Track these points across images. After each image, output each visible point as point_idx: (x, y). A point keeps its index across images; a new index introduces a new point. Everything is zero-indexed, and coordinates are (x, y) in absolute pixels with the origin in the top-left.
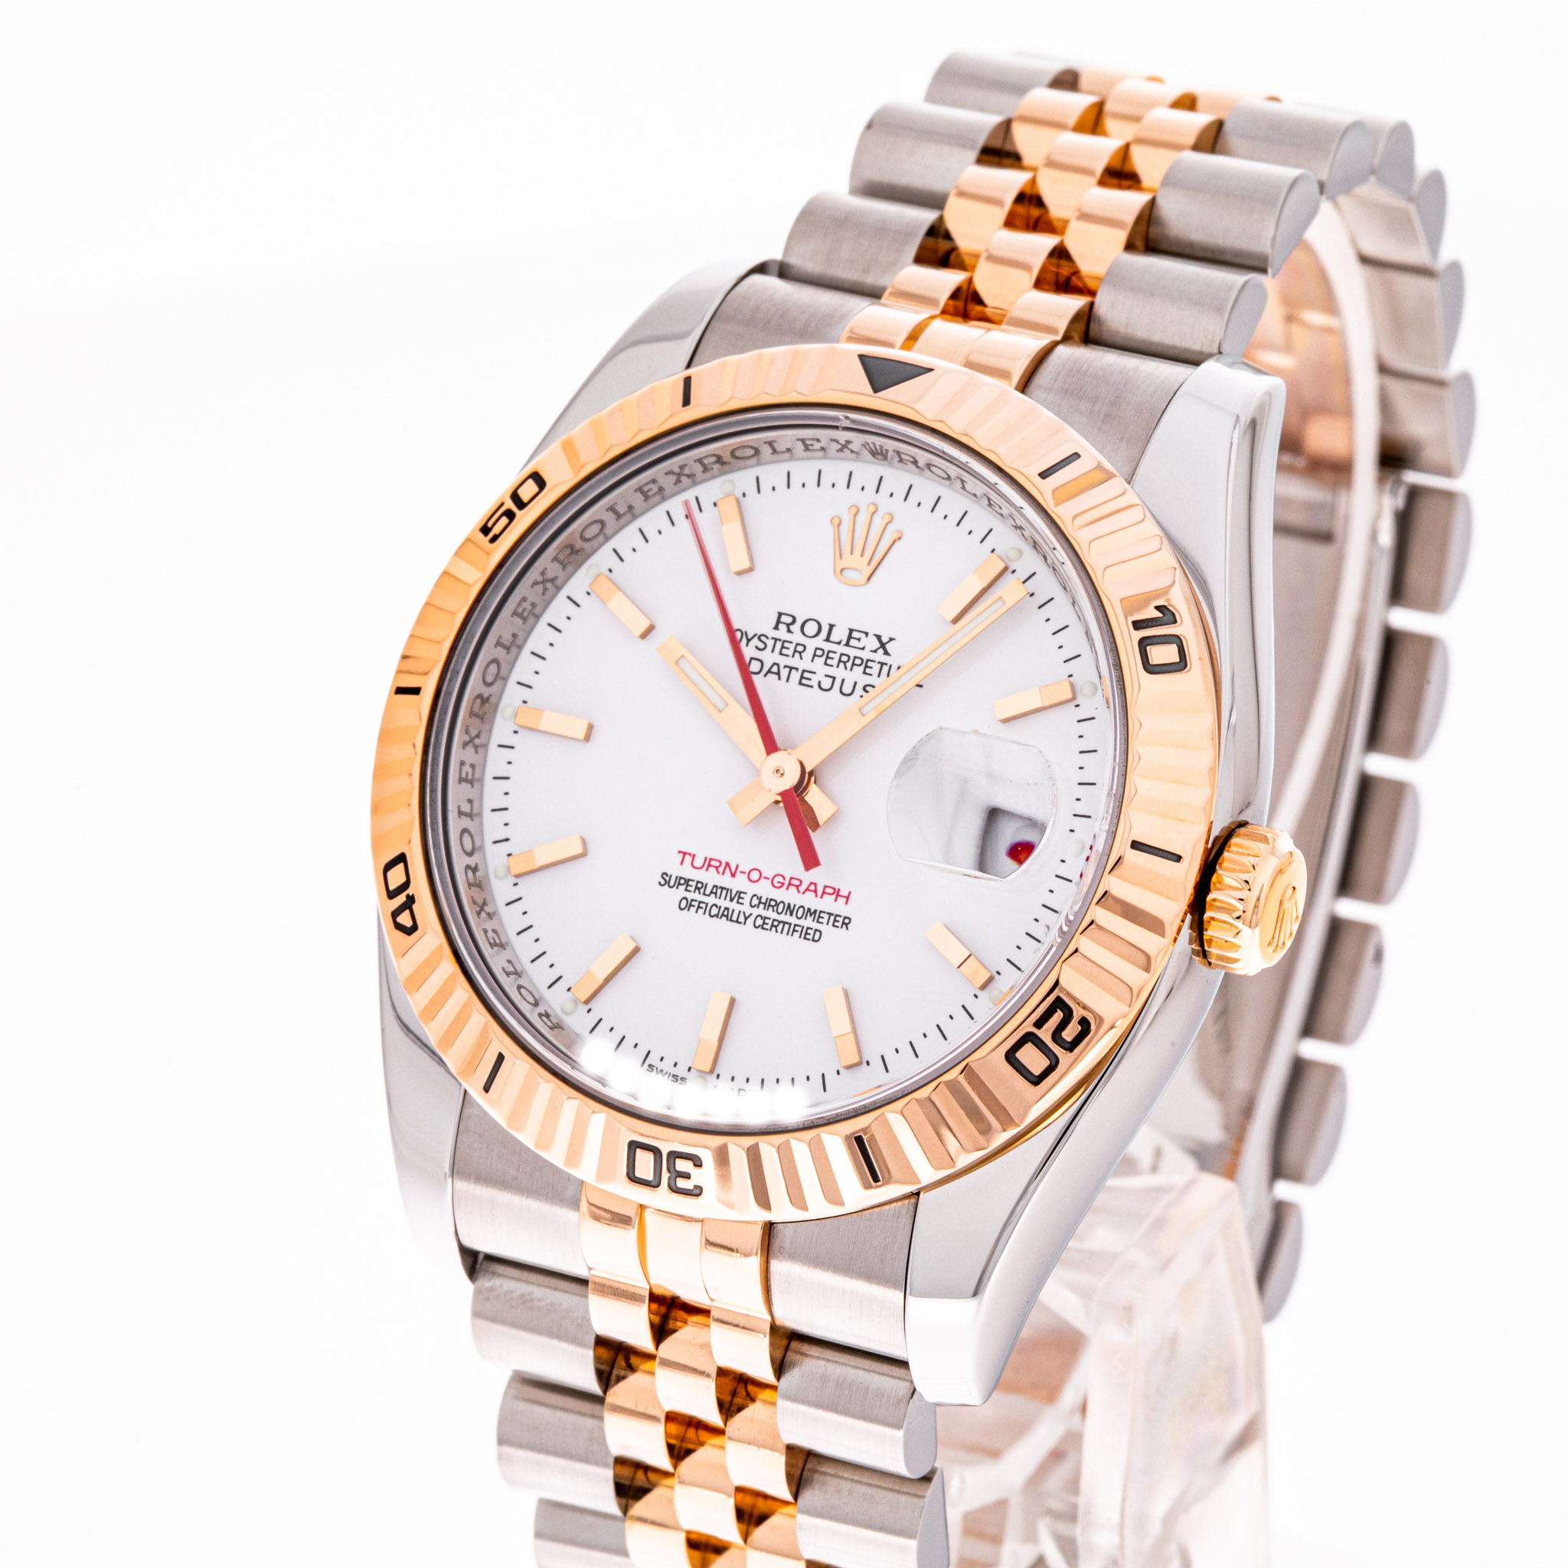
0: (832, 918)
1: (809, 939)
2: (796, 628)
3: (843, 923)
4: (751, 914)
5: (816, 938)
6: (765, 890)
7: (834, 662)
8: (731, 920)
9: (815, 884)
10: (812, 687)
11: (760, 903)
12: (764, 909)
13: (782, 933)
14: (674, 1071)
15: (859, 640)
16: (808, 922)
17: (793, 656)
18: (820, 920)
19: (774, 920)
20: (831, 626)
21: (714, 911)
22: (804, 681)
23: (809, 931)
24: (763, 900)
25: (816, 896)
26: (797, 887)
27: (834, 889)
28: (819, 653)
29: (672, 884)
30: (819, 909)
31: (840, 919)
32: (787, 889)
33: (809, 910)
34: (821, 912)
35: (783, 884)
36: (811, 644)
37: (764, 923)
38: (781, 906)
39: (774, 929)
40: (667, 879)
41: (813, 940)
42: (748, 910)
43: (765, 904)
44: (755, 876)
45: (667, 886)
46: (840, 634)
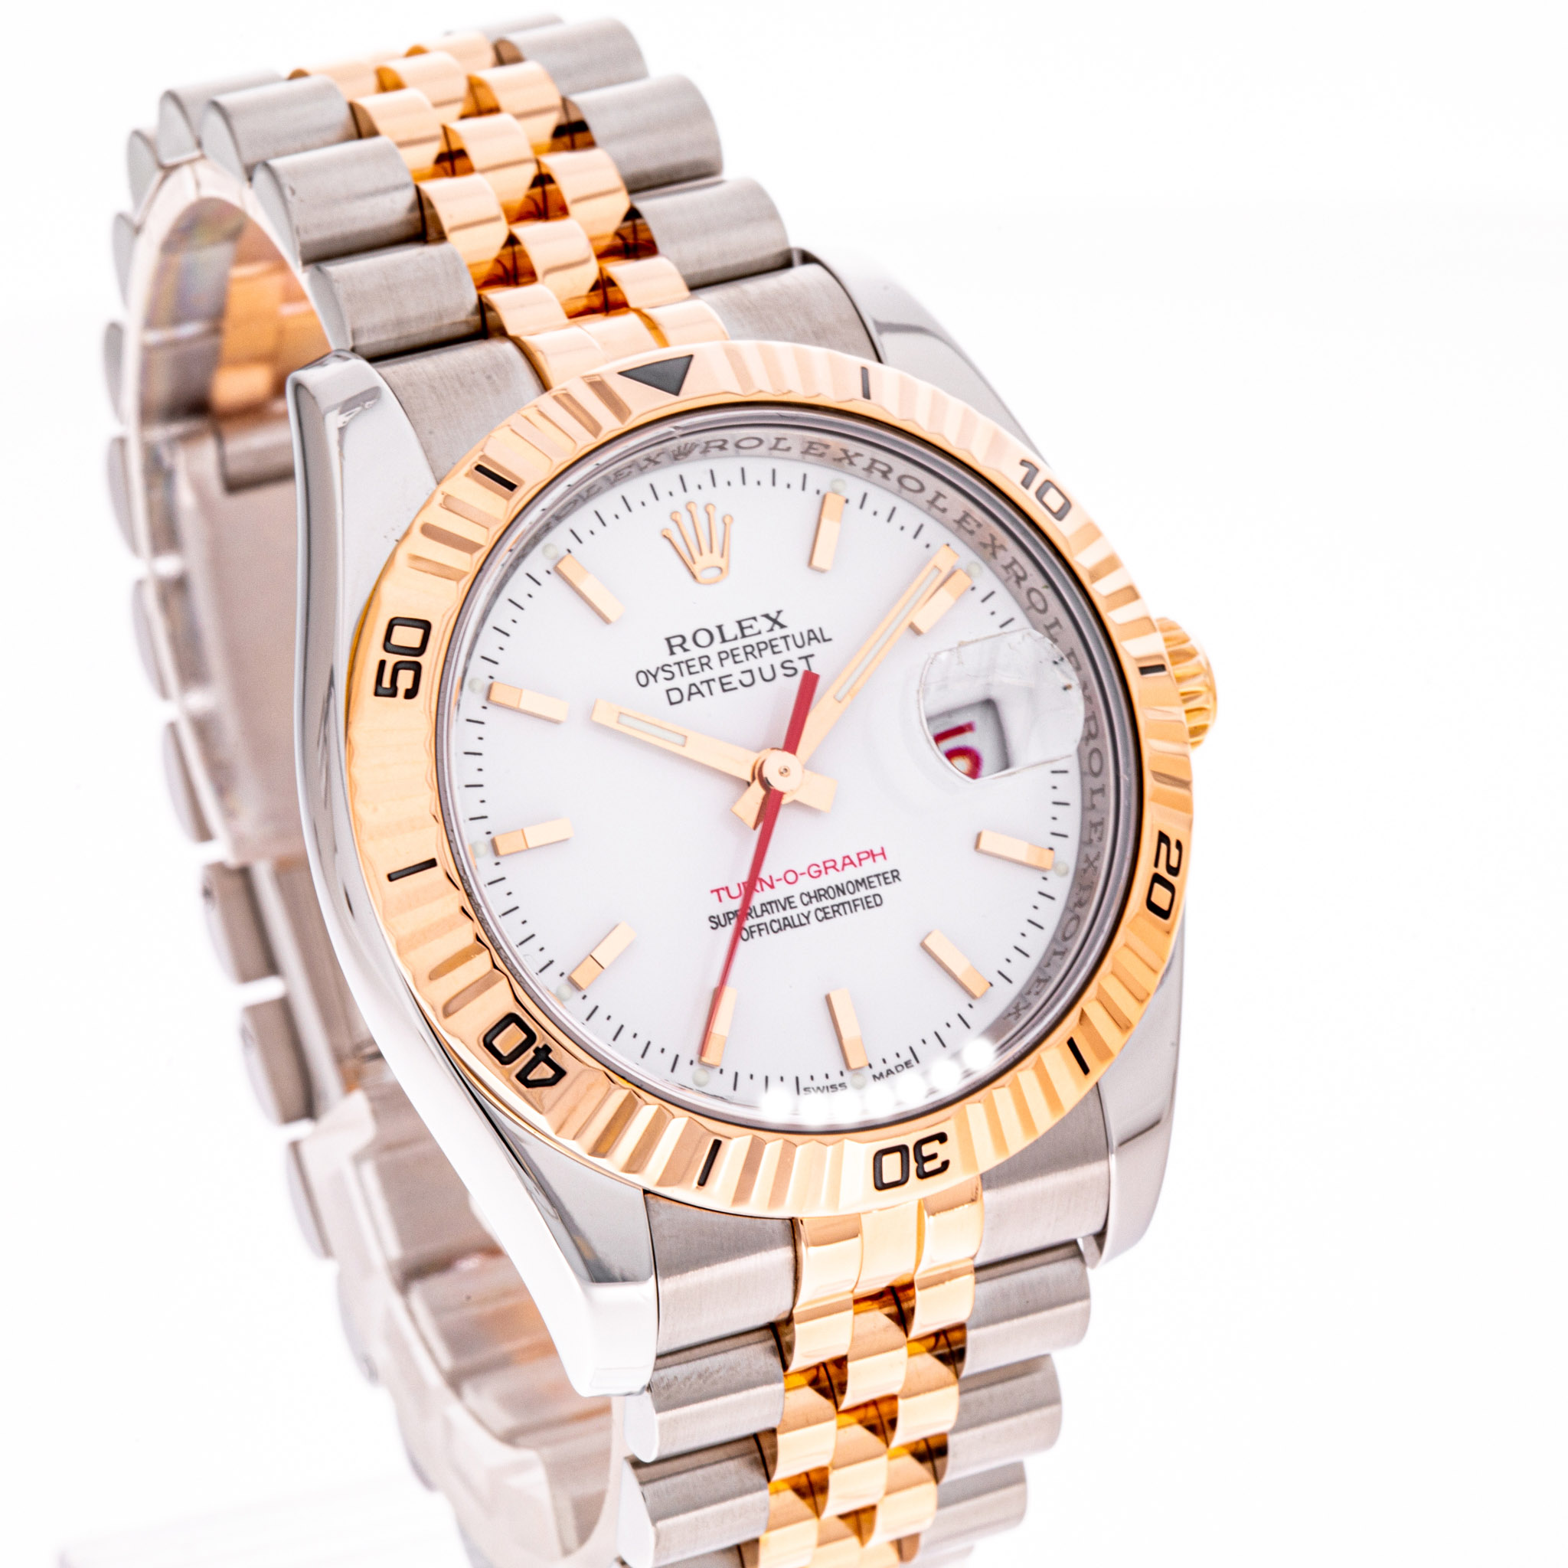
0: (881, 878)
1: (872, 907)
2: (689, 644)
3: (894, 877)
4: (809, 912)
5: (878, 902)
6: (808, 885)
7: (742, 657)
8: (795, 926)
9: (848, 857)
10: (736, 688)
11: (810, 898)
12: (818, 901)
13: (846, 913)
14: (829, 1083)
15: (751, 627)
16: (863, 892)
17: (703, 670)
18: (872, 885)
19: (832, 906)
20: (720, 628)
21: (776, 926)
22: (726, 687)
23: (869, 900)
24: (812, 894)
25: (855, 866)
26: (834, 867)
27: (867, 852)
28: (723, 656)
29: (723, 922)
30: (865, 876)
31: (889, 875)
32: (826, 873)
33: (857, 881)
34: (868, 878)
35: (820, 872)
36: (712, 652)
37: (825, 913)
38: (831, 891)
39: (837, 914)
40: (716, 920)
41: (877, 905)
42: (804, 910)
43: (816, 897)
44: (791, 877)
45: (720, 927)
46: (732, 630)
